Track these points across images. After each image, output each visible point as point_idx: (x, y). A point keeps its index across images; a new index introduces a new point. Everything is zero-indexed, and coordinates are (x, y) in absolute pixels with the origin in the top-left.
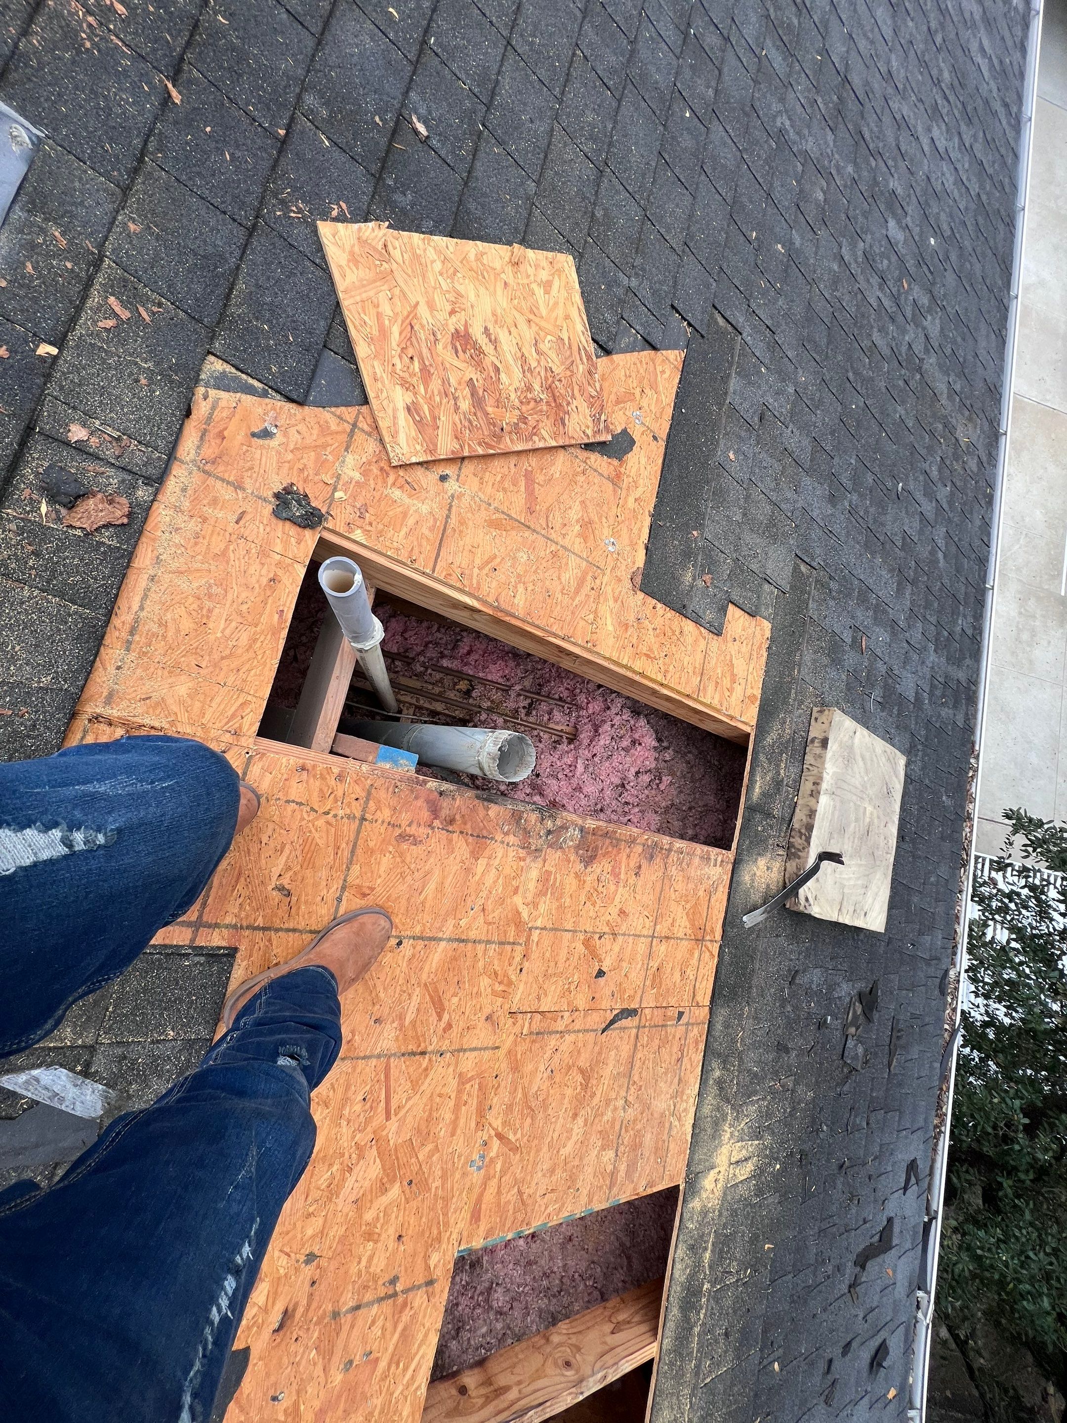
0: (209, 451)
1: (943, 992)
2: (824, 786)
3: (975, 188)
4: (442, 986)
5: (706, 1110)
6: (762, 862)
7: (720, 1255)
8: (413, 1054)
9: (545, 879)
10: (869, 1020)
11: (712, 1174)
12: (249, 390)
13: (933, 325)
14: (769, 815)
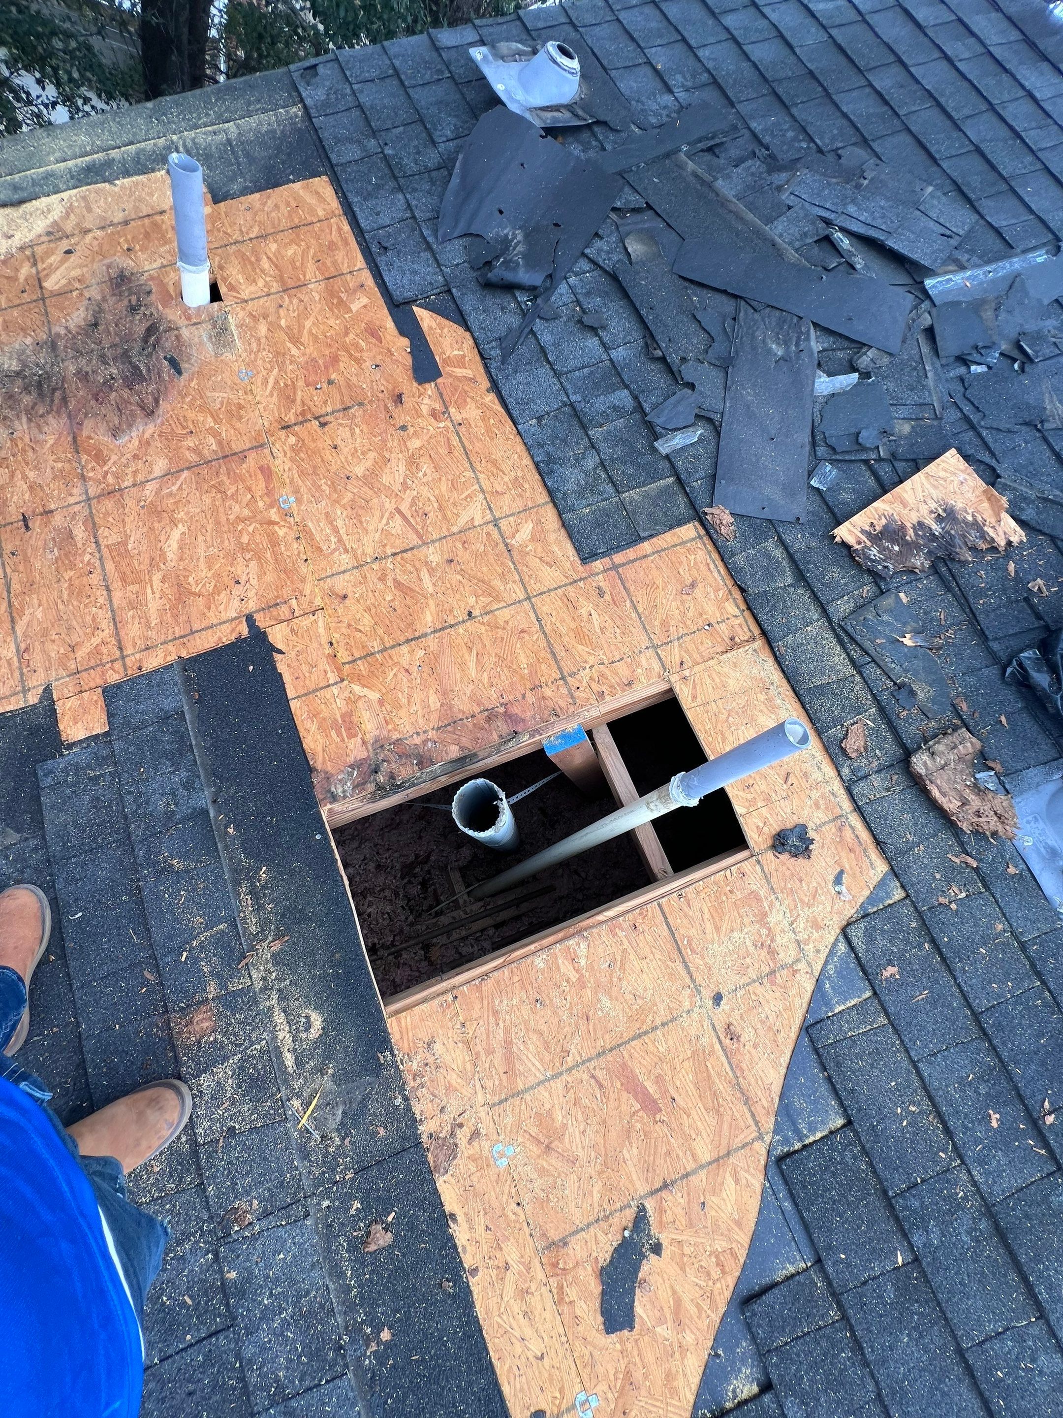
0: (848, 834)
8: (405, 551)
9: (353, 728)
12: (871, 900)
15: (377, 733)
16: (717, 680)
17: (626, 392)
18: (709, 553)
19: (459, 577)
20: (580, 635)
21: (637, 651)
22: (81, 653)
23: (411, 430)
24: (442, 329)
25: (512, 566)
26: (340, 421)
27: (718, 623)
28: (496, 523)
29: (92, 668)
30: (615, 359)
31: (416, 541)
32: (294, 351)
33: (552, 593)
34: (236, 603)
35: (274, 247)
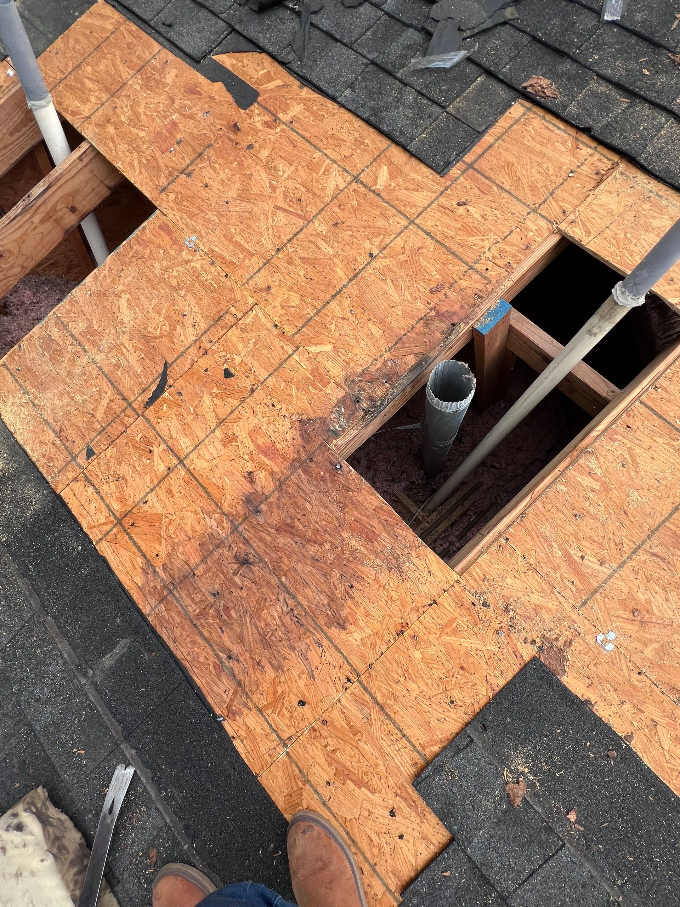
4: (319, 268)
9: (325, 379)
15: (344, 373)
16: (601, 211)
17: (411, 30)
18: (543, 118)
19: (349, 233)
20: (469, 230)
21: (522, 220)
22: (99, 414)
23: (257, 145)
24: (241, 61)
25: (386, 205)
26: (200, 166)
27: (579, 167)
28: (356, 178)
29: (112, 421)
30: (389, 11)
31: (301, 223)
32: (142, 134)
33: (429, 209)
34: (191, 329)
35: (89, 69)
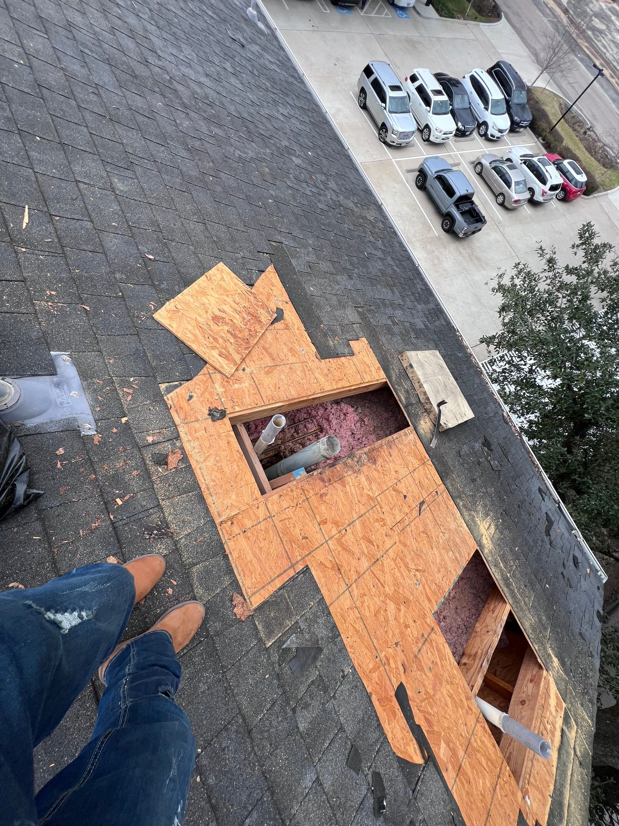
0: (182, 416)
1: (507, 423)
2: (422, 381)
3: (307, 119)
4: (367, 535)
5: (467, 518)
6: (422, 422)
7: (505, 562)
8: (375, 562)
9: (368, 478)
10: (492, 450)
11: (484, 537)
12: (176, 387)
13: (332, 184)
14: (412, 405)
15: (361, 476)
21: (279, 514)
27: (239, 534)
28: (347, 587)
33: (318, 545)
35: (488, 783)
